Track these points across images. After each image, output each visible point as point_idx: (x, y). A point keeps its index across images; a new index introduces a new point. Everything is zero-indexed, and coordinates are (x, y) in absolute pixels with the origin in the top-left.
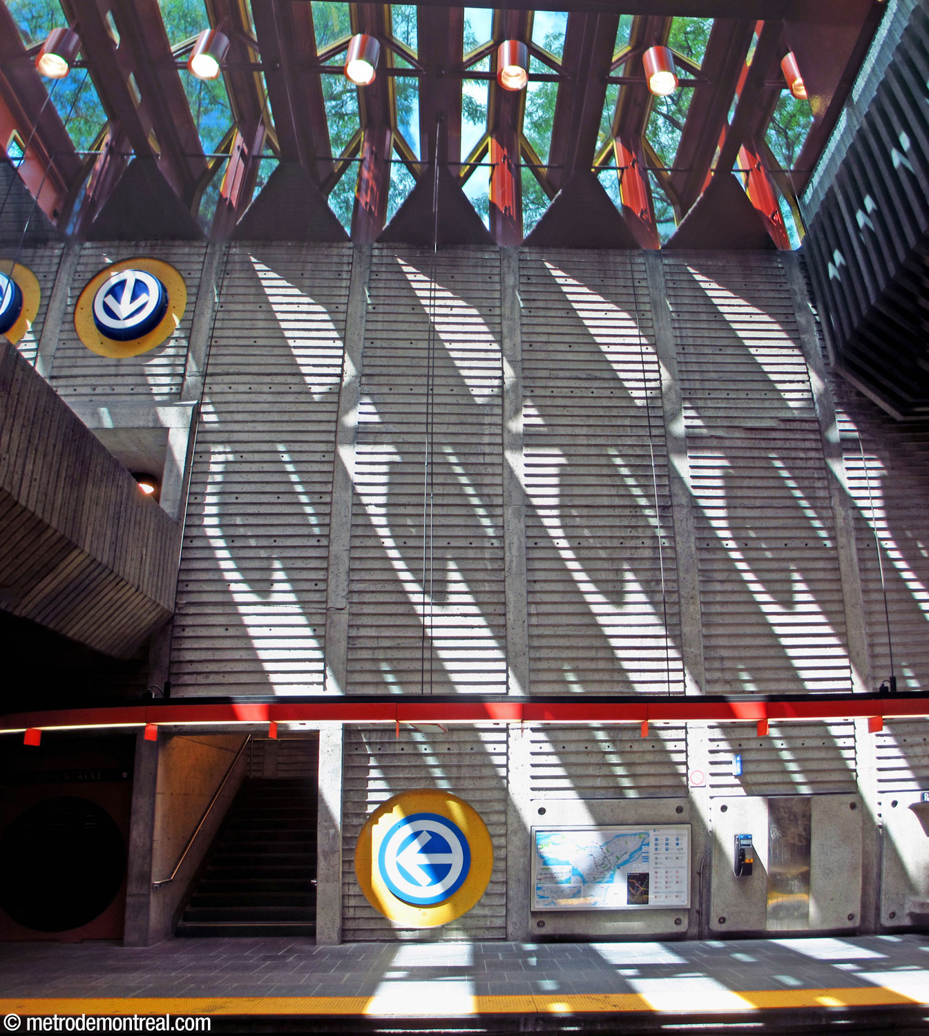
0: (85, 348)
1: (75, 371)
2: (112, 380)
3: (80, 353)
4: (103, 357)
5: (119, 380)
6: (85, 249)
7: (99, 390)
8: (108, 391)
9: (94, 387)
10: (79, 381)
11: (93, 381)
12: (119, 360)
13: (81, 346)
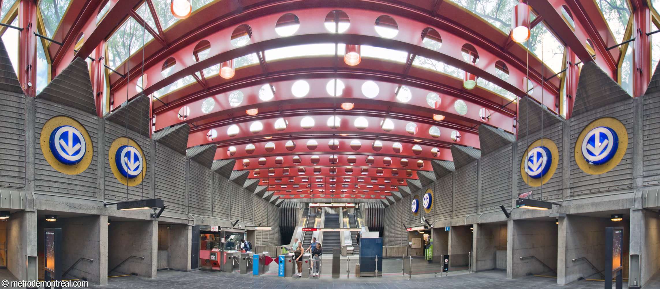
0: (583, 172)
1: (580, 184)
2: (598, 186)
3: (581, 175)
4: (591, 175)
5: (601, 186)
6: (572, 122)
7: (593, 191)
8: (597, 190)
9: (590, 190)
10: (583, 188)
11: (590, 187)
12: (599, 175)
13: (581, 171)
